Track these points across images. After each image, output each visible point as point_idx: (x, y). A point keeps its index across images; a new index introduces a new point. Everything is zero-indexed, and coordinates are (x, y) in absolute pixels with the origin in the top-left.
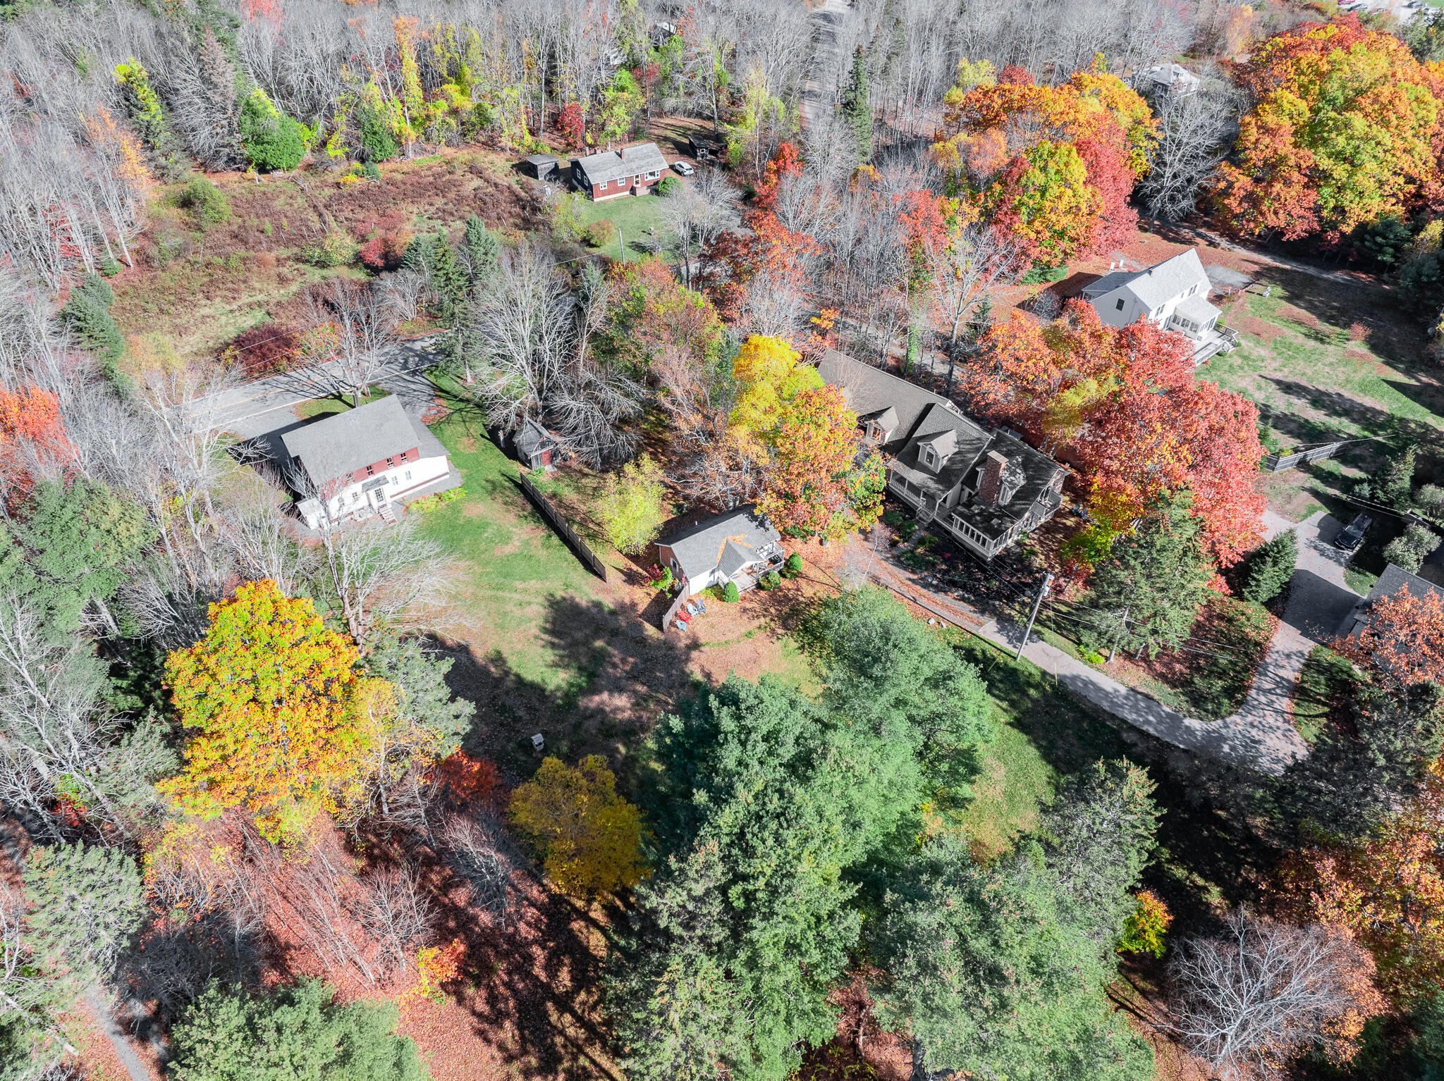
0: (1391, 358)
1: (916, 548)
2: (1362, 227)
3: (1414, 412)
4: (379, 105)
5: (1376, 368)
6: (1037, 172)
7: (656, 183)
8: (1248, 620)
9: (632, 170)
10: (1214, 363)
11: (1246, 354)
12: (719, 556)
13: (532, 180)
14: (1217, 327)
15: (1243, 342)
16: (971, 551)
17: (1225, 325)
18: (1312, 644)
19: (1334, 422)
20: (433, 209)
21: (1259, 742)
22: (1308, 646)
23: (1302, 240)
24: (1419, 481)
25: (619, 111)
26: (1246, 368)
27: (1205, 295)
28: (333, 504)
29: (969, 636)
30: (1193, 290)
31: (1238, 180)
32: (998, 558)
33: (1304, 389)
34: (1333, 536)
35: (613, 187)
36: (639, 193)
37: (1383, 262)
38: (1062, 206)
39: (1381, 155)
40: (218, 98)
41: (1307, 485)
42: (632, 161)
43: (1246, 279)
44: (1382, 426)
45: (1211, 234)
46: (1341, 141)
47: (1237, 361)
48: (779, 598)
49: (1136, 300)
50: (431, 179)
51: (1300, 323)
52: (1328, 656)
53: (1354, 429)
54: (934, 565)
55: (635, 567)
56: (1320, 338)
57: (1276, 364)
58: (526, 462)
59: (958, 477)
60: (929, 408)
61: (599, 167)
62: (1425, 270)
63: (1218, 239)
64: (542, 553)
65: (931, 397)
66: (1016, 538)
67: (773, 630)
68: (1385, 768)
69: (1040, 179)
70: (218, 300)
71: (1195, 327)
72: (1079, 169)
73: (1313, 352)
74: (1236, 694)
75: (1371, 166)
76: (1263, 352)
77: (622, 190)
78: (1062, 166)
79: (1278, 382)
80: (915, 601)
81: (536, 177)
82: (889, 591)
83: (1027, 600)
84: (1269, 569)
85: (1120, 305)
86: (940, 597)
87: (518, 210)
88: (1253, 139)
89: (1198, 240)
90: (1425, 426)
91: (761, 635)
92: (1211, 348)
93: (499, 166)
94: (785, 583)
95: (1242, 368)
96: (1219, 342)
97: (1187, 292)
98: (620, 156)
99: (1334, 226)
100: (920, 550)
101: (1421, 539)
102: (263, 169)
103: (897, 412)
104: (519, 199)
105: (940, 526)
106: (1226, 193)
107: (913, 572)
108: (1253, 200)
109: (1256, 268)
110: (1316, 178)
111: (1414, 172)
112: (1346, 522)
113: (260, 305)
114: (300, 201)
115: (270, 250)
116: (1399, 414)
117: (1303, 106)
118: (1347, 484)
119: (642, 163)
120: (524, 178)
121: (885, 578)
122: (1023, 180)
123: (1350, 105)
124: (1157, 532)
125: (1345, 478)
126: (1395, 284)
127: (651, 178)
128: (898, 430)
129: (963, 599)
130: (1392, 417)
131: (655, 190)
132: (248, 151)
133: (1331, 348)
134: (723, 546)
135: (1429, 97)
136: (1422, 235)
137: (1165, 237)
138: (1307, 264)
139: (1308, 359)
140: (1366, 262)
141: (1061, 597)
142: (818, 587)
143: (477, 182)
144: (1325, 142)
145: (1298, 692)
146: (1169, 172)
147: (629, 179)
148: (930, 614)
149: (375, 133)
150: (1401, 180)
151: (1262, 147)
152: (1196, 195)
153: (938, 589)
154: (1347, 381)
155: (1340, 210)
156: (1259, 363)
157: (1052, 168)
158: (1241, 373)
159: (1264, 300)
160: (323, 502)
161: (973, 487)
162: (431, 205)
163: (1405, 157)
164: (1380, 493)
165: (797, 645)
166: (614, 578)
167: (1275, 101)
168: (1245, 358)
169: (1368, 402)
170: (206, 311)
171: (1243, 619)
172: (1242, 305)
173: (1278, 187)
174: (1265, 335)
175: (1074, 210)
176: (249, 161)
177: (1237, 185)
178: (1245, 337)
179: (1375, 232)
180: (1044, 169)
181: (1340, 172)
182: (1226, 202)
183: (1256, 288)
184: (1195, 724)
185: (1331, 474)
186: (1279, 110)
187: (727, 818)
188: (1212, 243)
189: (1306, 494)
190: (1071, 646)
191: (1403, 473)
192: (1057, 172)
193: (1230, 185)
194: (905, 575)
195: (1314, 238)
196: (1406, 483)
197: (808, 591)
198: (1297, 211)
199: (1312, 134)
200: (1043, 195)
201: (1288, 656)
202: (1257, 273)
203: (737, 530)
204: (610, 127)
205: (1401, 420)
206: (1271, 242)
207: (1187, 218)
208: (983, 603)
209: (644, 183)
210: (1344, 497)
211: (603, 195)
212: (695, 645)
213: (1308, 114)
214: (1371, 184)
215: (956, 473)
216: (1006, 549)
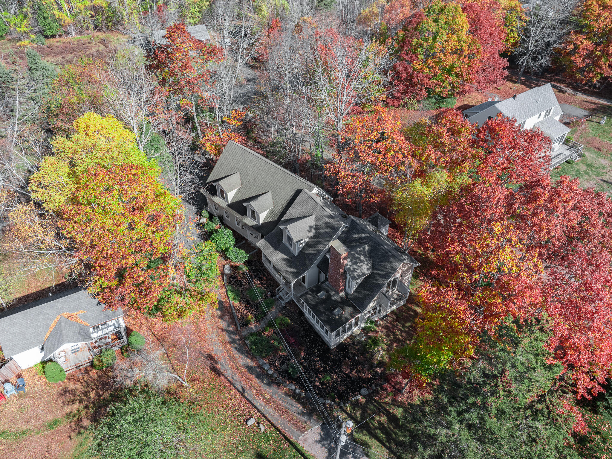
1: (264, 330)
6: (430, 22)
8: (604, 441)
10: (564, 169)
11: (589, 162)
12: (48, 334)
14: (566, 142)
15: (587, 154)
16: (317, 336)
17: (573, 140)
26: (590, 173)
27: (557, 118)
29: (286, 444)
30: (548, 113)
31: (582, 43)
32: (342, 347)
38: (449, 48)
43: (586, 113)
45: (561, 86)
47: (583, 168)
54: (276, 349)
59: (312, 261)
60: (298, 193)
63: (565, 89)
65: (301, 183)
66: (363, 325)
69: (432, 27)
72: (463, 22)
76: (603, 162)
78: (450, 19)
80: (242, 394)
82: (222, 379)
83: (362, 400)
86: (271, 391)
88: (595, 14)
92: (561, 157)
95: (587, 173)
96: (568, 153)
97: (543, 114)
100: (268, 333)
103: (273, 196)
106: (573, 52)
107: (253, 358)
108: (593, 57)
109: (594, 106)
121: (224, 364)
122: (420, 28)
124: (493, 393)
128: (271, 213)
129: (293, 395)
134: (54, 323)
137: (529, 87)
141: (399, 399)
148: (253, 411)
151: (603, 18)
152: (551, 54)
153: (272, 381)
156: (601, 170)
157: (442, 20)
158: (586, 177)
159: (601, 126)
168: (589, 166)
171: (598, 438)
172: (585, 128)
174: (604, 150)
175: (458, 52)
177: (581, 46)
178: (588, 150)
180: (436, 21)
182: (573, 58)
183: (594, 118)
188: (561, 91)
192: (446, 23)
193: (576, 47)
194: (244, 361)
200: (434, 39)
202: (594, 109)
203: (76, 306)
206: (604, 90)
208: (313, 402)
215: (312, 257)
216: (352, 337)
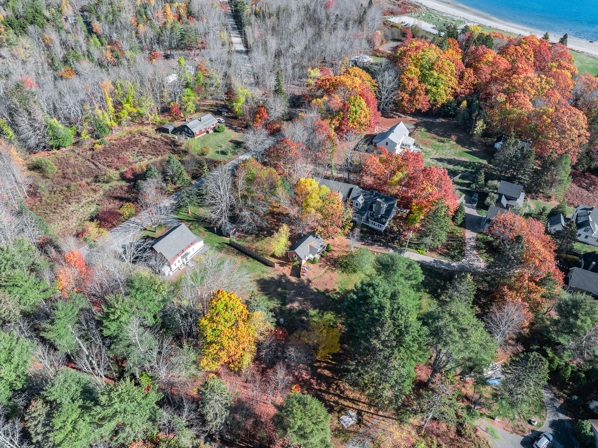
0: (463, 145)
2: (443, 104)
3: (476, 159)
4: (101, 117)
5: (460, 149)
6: (352, 107)
7: (215, 127)
8: (457, 231)
9: (206, 125)
12: (309, 250)
13: (168, 135)
14: (414, 144)
15: (423, 148)
16: (377, 230)
17: (416, 143)
18: (476, 234)
19: (457, 168)
20: (136, 152)
21: (472, 264)
22: (474, 235)
23: (428, 111)
24: (486, 180)
25: (191, 103)
26: (427, 155)
27: (407, 134)
28: (173, 266)
31: (405, 96)
32: (385, 231)
33: (445, 159)
34: (469, 201)
35: (201, 132)
36: (210, 132)
37: (452, 114)
38: (362, 116)
39: (444, 82)
40: (37, 125)
41: (457, 188)
42: (205, 121)
43: (414, 127)
44: (469, 166)
45: (398, 114)
46: (432, 80)
47: (424, 154)
48: (329, 259)
49: (392, 141)
50: (128, 140)
51: (435, 138)
52: (480, 236)
53: (462, 169)
54: (367, 238)
55: (281, 261)
56: (443, 142)
57: (434, 153)
58: (228, 235)
60: (351, 190)
61: (194, 125)
62: (465, 115)
63: (401, 115)
64: (249, 264)
65: (351, 186)
66: (388, 223)
67: (331, 269)
68: (514, 259)
69: (354, 109)
70: (74, 203)
71: (409, 146)
72: (364, 104)
73: (443, 146)
74: (462, 253)
75: (442, 86)
76: (429, 149)
77: (204, 132)
78: (359, 103)
79: (437, 159)
81: (168, 133)
84: (460, 215)
85: (387, 144)
86: (374, 246)
87: (169, 147)
88: (406, 83)
89: (395, 116)
90: (480, 163)
91: (329, 271)
93: (150, 130)
94: (328, 254)
96: (416, 149)
97: (404, 136)
98: (200, 121)
99: (435, 105)
101: (493, 197)
102: (58, 148)
103: (342, 193)
104: (166, 143)
105: (364, 225)
106: (402, 100)
107: (362, 242)
108: (410, 101)
110: (427, 92)
111: (453, 86)
112: (471, 196)
113: (92, 202)
114: (80, 159)
115: (82, 180)
116: (472, 161)
117: (418, 70)
118: (468, 185)
119: (209, 122)
120: (164, 134)
122: (349, 110)
123: (431, 69)
125: (466, 183)
126: (457, 120)
127: (212, 126)
130: (470, 163)
131: (215, 131)
132: (51, 143)
133: (447, 144)
134: (309, 247)
135: (451, 63)
136: (461, 105)
137: (385, 117)
138: (430, 118)
139: (442, 149)
140: (446, 115)
142: (338, 252)
143: (146, 139)
144: (427, 80)
145: (477, 248)
146: (383, 97)
147: (206, 129)
148: (374, 252)
149: (101, 127)
150: (450, 89)
151: (410, 85)
152: (393, 103)
153: (372, 244)
154: (455, 153)
155: (435, 100)
156: (430, 154)
157: (356, 104)
159: (422, 132)
160: (169, 265)
161: (372, 210)
162: (135, 151)
163: (450, 82)
164: (477, 186)
165: (341, 271)
166: (277, 266)
167: (409, 70)
168: (425, 152)
169: (463, 159)
170: (71, 209)
171: (455, 231)
172: (417, 135)
173: (417, 96)
174: (428, 144)
176: (52, 147)
178: (423, 146)
179: (447, 106)
180: (354, 105)
181: (434, 89)
182: (402, 103)
183: (418, 129)
184: (454, 264)
185: (462, 183)
186: (411, 72)
187: (387, 313)
188: (399, 117)
189: (458, 191)
190: (415, 251)
191: (482, 179)
192: (358, 106)
193: (403, 98)
195: (430, 109)
196: (483, 182)
197: (336, 255)
198: (424, 102)
199: (423, 78)
200: (356, 114)
201: (470, 239)
202: (416, 124)
203: (311, 241)
204: (188, 110)
205: (473, 163)
206: (418, 113)
207: (392, 110)
208: (386, 246)
209: (211, 129)
210: (468, 189)
211: (198, 135)
212: (309, 281)
213: (420, 73)
214: (443, 92)
215: (366, 208)
216: (386, 227)
